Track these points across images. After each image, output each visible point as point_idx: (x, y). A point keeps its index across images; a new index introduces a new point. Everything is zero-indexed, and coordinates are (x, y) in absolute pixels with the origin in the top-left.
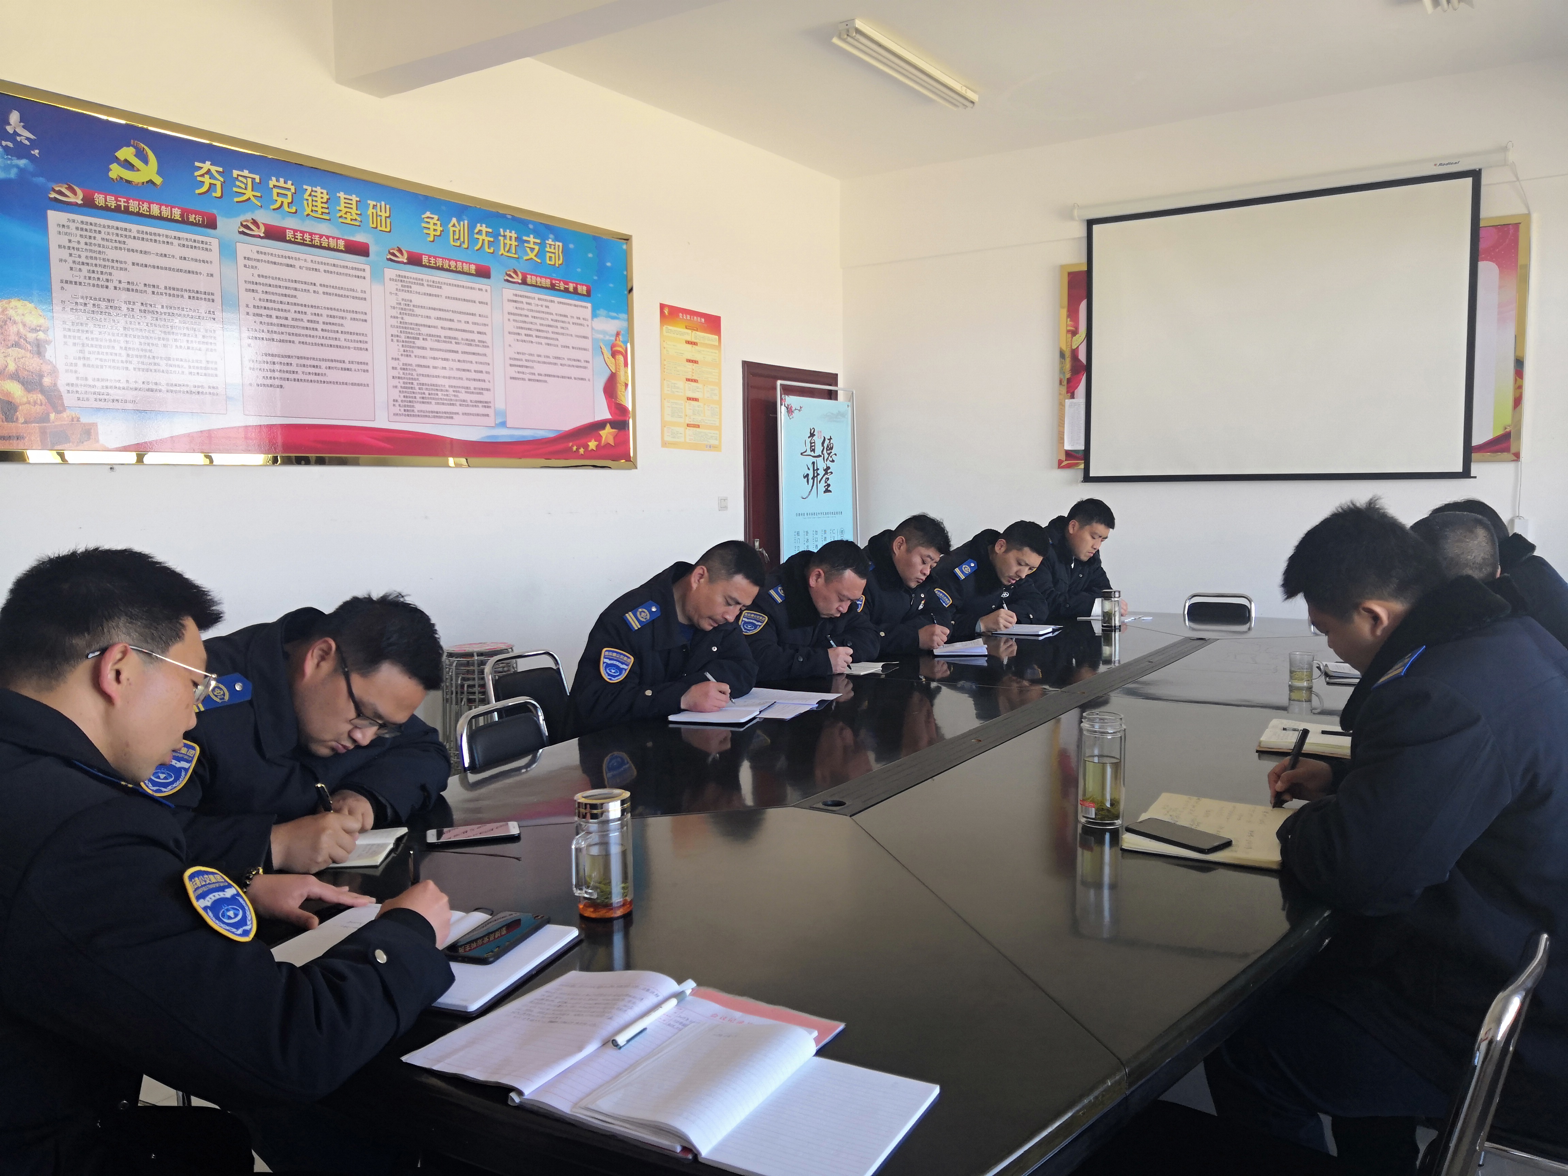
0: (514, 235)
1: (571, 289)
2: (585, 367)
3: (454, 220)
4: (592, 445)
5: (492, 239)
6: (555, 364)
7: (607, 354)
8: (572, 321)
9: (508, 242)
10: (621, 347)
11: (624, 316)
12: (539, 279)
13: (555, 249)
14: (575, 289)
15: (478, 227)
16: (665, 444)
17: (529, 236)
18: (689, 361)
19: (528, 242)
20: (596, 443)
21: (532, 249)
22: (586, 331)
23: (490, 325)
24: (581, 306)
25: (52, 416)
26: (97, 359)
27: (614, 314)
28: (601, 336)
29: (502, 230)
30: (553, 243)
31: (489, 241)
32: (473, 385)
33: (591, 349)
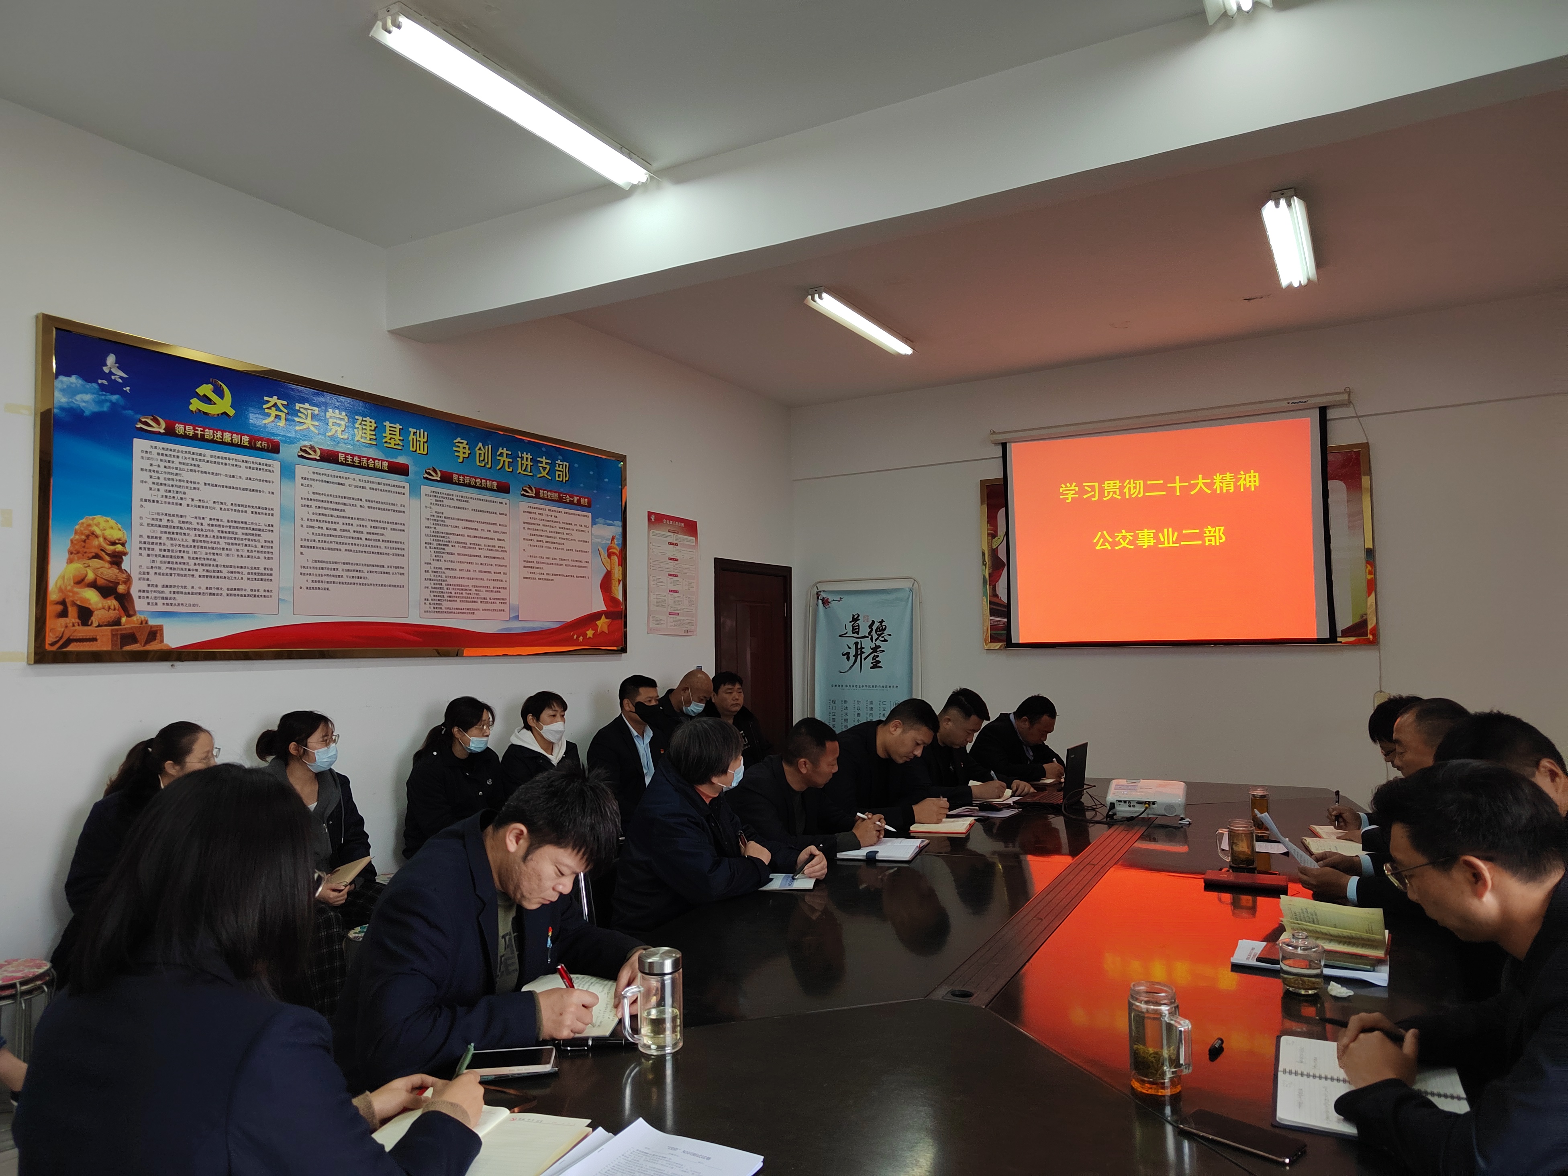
0: (530, 457)
1: (575, 501)
2: (585, 567)
3: (480, 444)
4: (591, 633)
5: (511, 460)
6: (561, 565)
7: (604, 554)
8: (575, 528)
9: (524, 462)
10: (615, 549)
11: (620, 522)
12: (549, 493)
13: (562, 468)
14: (579, 501)
15: (500, 450)
16: (650, 631)
17: (542, 458)
18: (671, 559)
19: (541, 462)
20: (593, 631)
21: (544, 469)
22: (586, 536)
23: (508, 533)
24: (583, 516)
25: (124, 620)
26: (167, 568)
27: (611, 522)
28: (600, 540)
29: (519, 453)
30: (562, 463)
31: (508, 462)
32: (492, 584)
33: (590, 552)
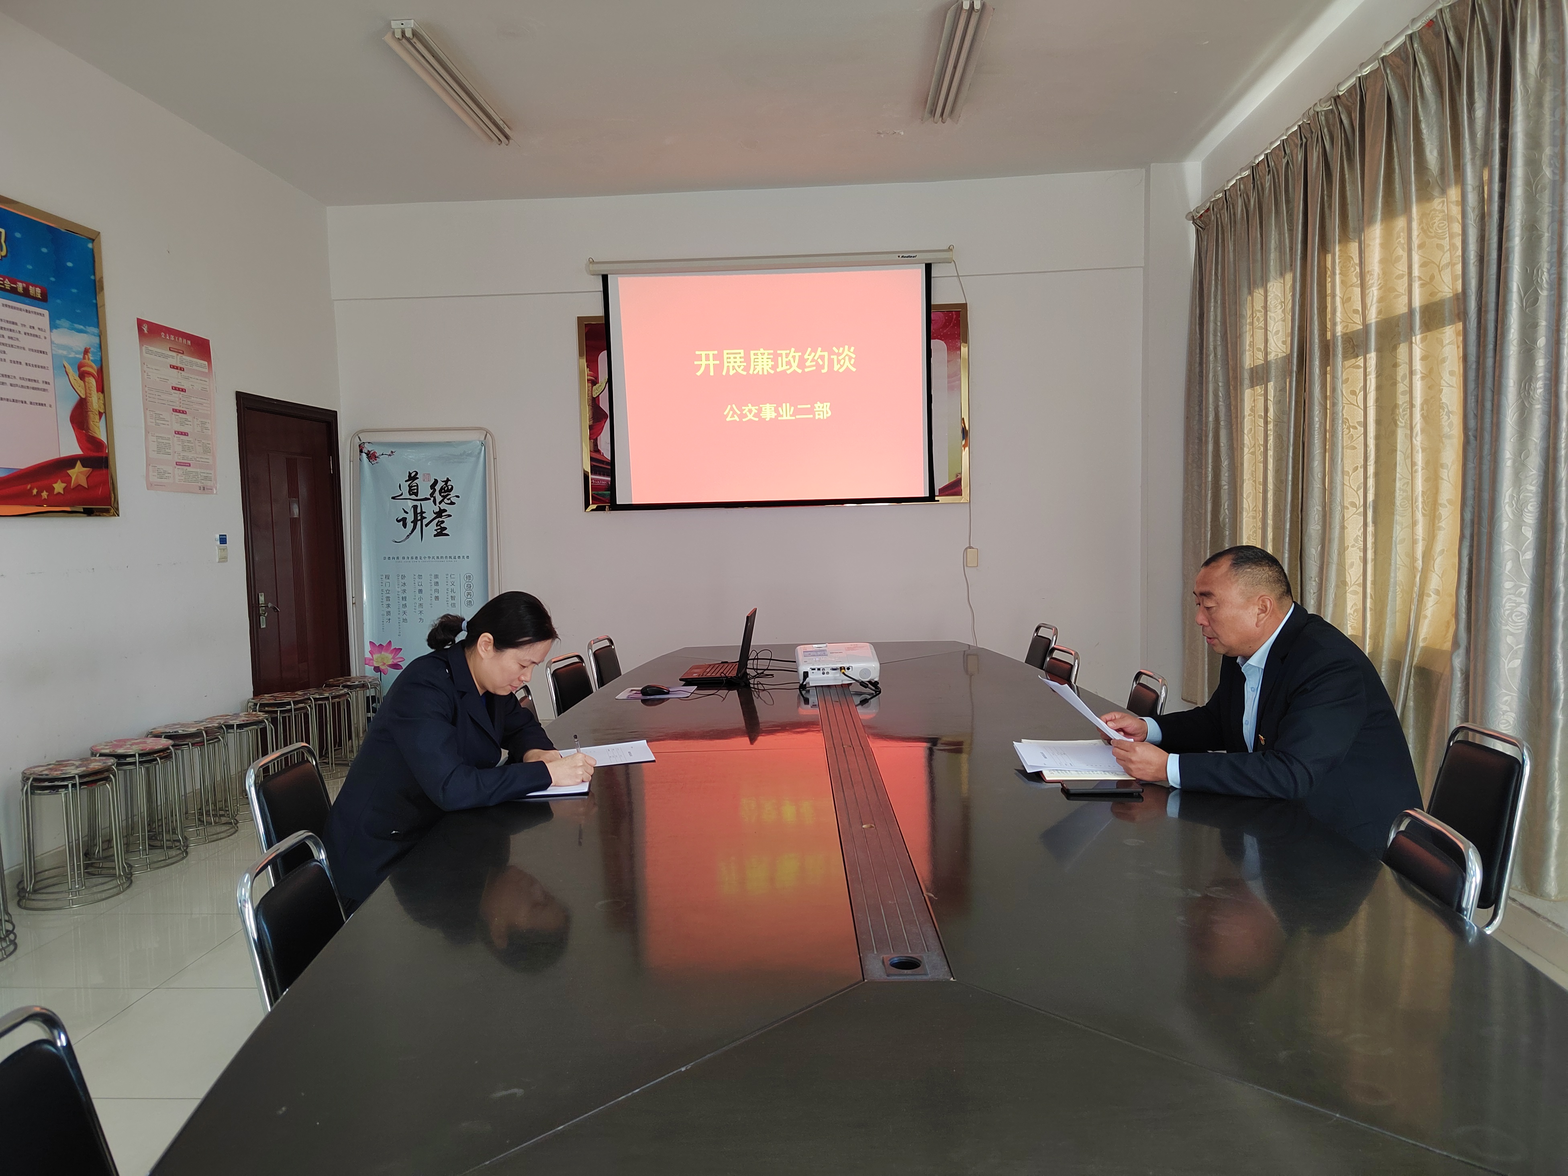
1: (20, 290)
2: (44, 390)
4: (59, 487)
6: (4, 383)
7: (74, 375)
8: (23, 330)
10: (91, 367)
11: (96, 330)
14: (26, 290)
16: (150, 486)
18: (174, 388)
20: (64, 485)
22: (44, 345)
24: (35, 313)
27: (82, 327)
28: (65, 353)
33: (51, 368)
